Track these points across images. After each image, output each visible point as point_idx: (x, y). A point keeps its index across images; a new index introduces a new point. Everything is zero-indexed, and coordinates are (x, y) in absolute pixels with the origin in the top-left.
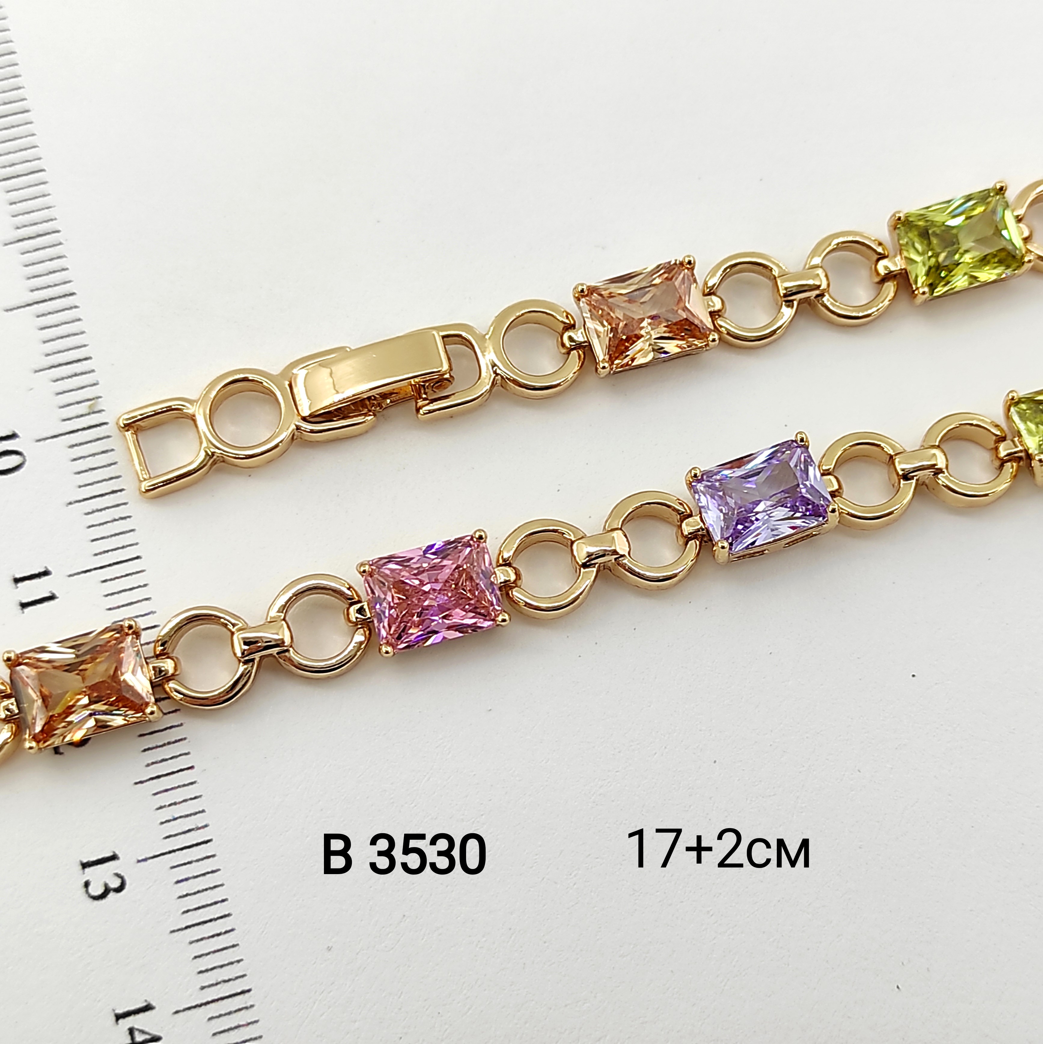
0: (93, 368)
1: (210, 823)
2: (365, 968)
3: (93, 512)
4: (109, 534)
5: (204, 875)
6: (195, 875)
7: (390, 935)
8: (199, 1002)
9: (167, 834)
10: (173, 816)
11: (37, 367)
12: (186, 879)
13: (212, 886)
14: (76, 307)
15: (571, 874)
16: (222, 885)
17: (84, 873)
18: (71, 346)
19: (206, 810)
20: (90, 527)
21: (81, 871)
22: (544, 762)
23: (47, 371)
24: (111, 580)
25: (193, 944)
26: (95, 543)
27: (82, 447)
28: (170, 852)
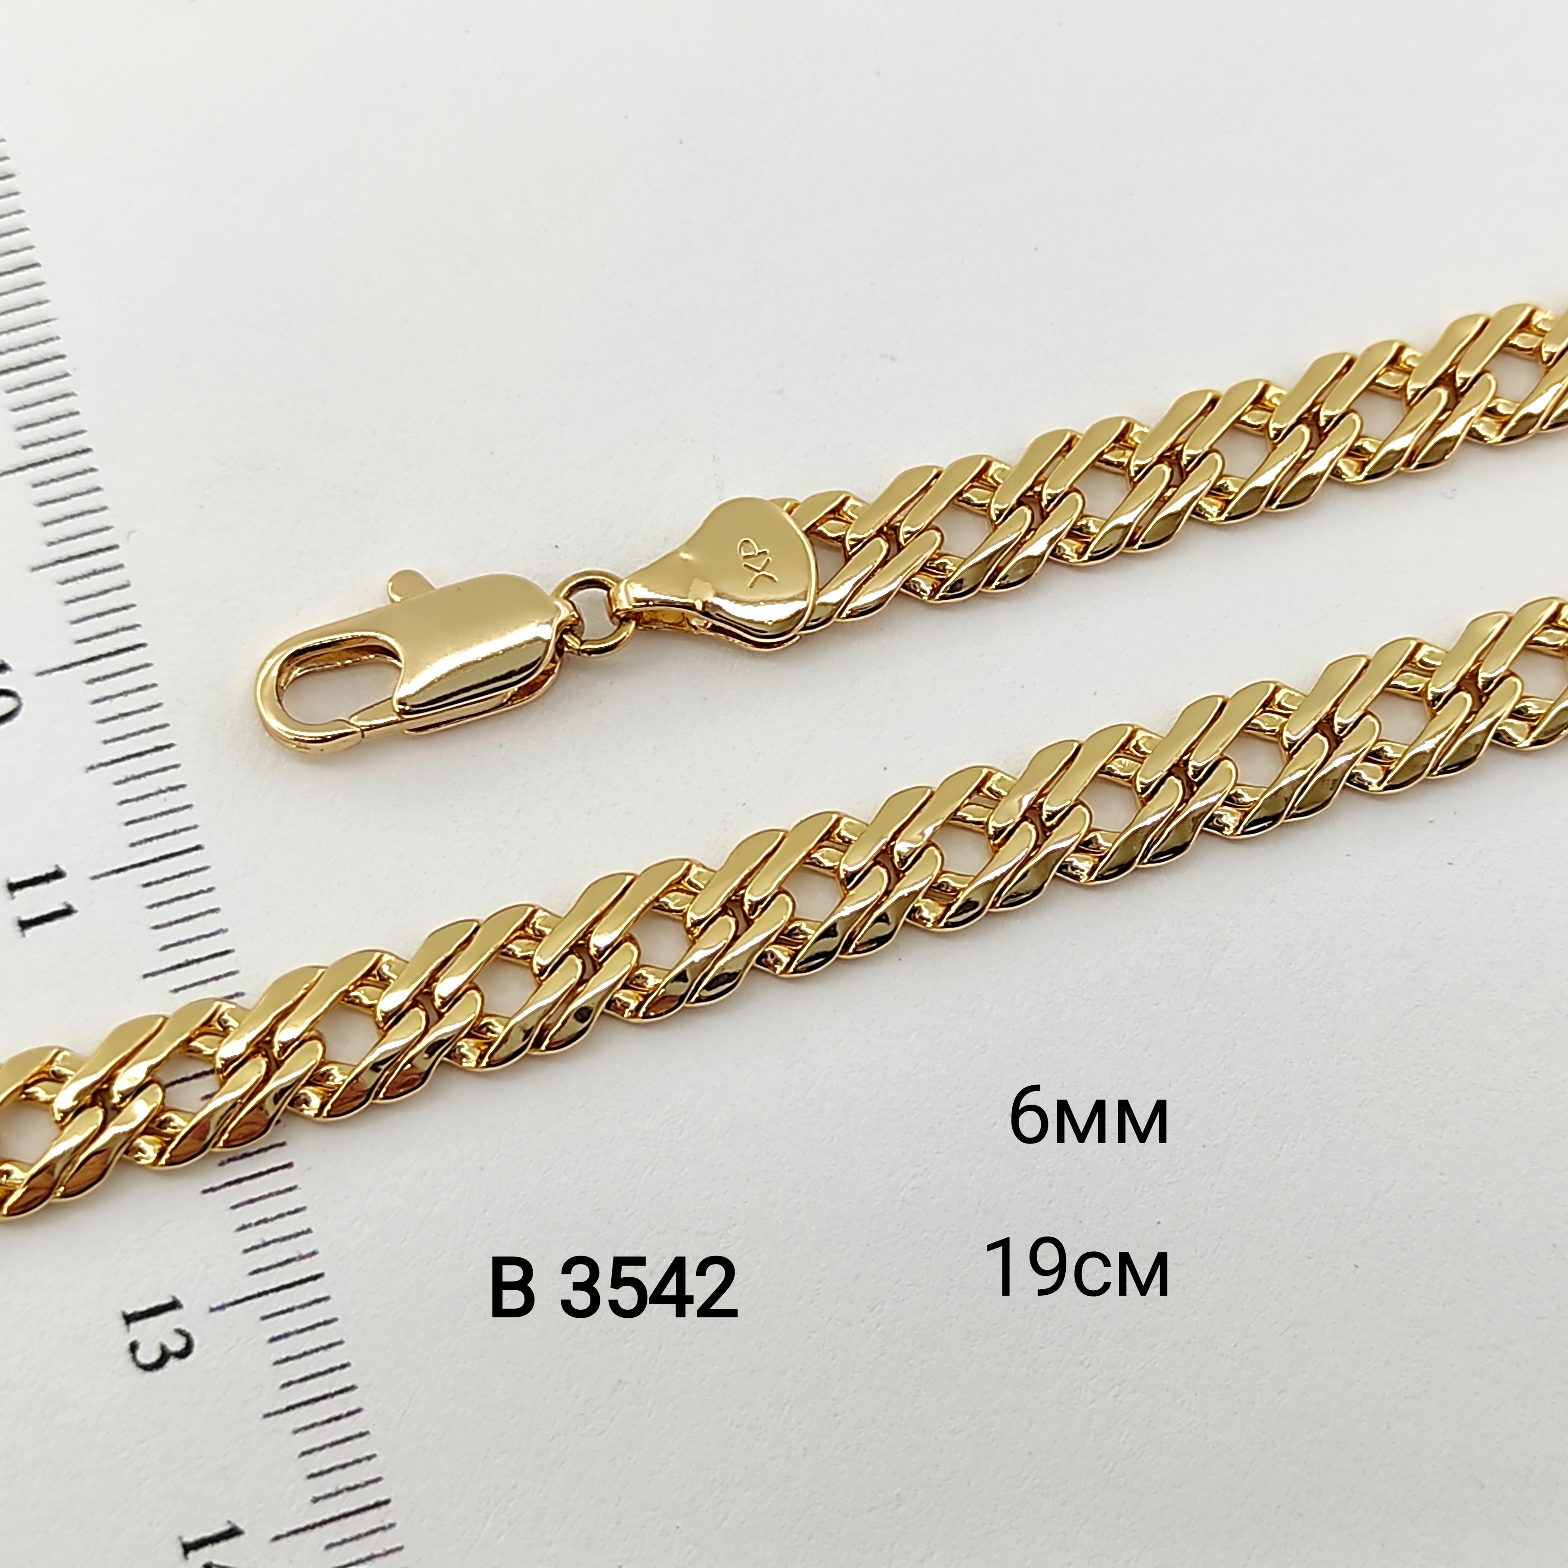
0: (120, 562)
1: (320, 1249)
2: (562, 1463)
3: (127, 780)
4: (152, 813)
5: (312, 1327)
6: (299, 1327)
7: (599, 1411)
8: (310, 1521)
9: (255, 1268)
10: (264, 1240)
11: (36, 563)
12: (286, 1335)
13: (325, 1344)
14: (92, 470)
15: (872, 1311)
16: (340, 1343)
17: (128, 1331)
18: (87, 530)
19: (313, 1229)
20: (122, 803)
21: (124, 1328)
22: (826, 1142)
23: (51, 568)
24: (157, 882)
25: (299, 1435)
26: (131, 826)
27: (108, 681)
28: (260, 1295)
